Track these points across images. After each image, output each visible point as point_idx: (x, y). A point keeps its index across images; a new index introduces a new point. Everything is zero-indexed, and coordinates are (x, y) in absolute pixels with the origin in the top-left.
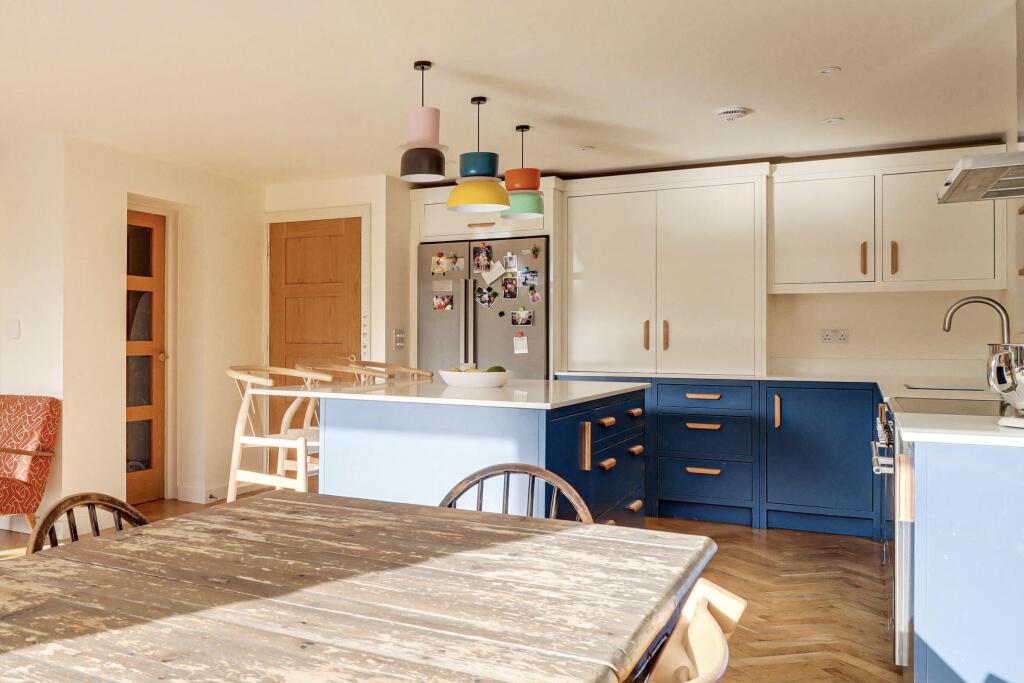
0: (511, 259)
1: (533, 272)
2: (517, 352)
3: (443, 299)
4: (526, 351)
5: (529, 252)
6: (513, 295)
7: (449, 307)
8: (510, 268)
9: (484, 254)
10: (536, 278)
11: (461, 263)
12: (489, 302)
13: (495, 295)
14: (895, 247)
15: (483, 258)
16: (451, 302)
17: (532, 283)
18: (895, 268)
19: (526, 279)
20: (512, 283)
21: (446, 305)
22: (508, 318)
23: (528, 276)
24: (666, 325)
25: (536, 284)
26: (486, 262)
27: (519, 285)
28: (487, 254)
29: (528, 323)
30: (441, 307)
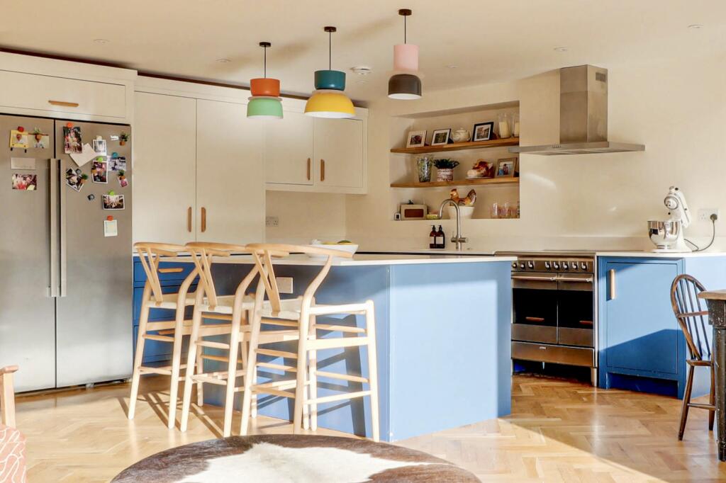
0: (100, 143)
1: (122, 158)
2: (106, 235)
3: (25, 179)
4: (116, 234)
5: (116, 138)
6: (103, 179)
7: (31, 187)
8: (100, 151)
9: (73, 134)
10: (124, 164)
11: (46, 141)
12: (78, 184)
13: (85, 177)
14: (323, 163)
15: (72, 139)
16: (34, 181)
17: (120, 168)
18: (323, 178)
19: (115, 164)
20: (101, 167)
21: (28, 185)
22: (97, 202)
23: (117, 161)
24: (204, 210)
25: (125, 170)
26: (76, 144)
27: (109, 169)
28: (77, 136)
29: (119, 206)
30: (21, 187)
